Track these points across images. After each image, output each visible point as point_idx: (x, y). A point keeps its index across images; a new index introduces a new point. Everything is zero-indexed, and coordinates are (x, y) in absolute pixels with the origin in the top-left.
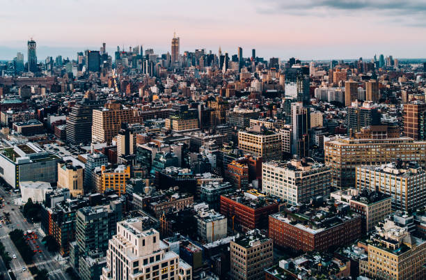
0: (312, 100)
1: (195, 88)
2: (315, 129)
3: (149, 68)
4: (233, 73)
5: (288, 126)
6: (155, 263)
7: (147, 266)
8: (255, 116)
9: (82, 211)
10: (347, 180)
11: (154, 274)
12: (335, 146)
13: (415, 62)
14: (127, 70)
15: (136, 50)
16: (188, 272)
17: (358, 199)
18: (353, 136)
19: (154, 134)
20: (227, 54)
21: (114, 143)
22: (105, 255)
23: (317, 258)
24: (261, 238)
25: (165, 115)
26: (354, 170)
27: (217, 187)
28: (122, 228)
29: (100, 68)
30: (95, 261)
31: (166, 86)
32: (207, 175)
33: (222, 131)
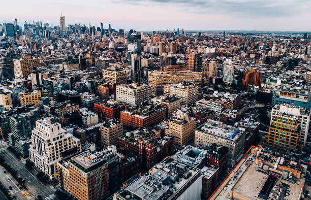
0: (142, 52)
1: (76, 46)
2: (144, 68)
3: (47, 34)
4: (98, 38)
5: (130, 66)
6: (60, 140)
7: (55, 142)
8: (112, 62)
9: (13, 117)
10: (159, 92)
11: (60, 145)
12: (154, 76)
13: (194, 32)
14: (33, 36)
15: (38, 23)
16: (78, 142)
17: (165, 101)
18: (163, 70)
19: (54, 73)
20: (94, 27)
21: (29, 78)
22: (30, 138)
23: (145, 130)
24: (116, 123)
25: (59, 62)
26: (163, 87)
27: (92, 99)
28: (39, 124)
29: (15, 35)
30: (24, 142)
31: (58, 45)
32: (86, 94)
33: (93, 70)
